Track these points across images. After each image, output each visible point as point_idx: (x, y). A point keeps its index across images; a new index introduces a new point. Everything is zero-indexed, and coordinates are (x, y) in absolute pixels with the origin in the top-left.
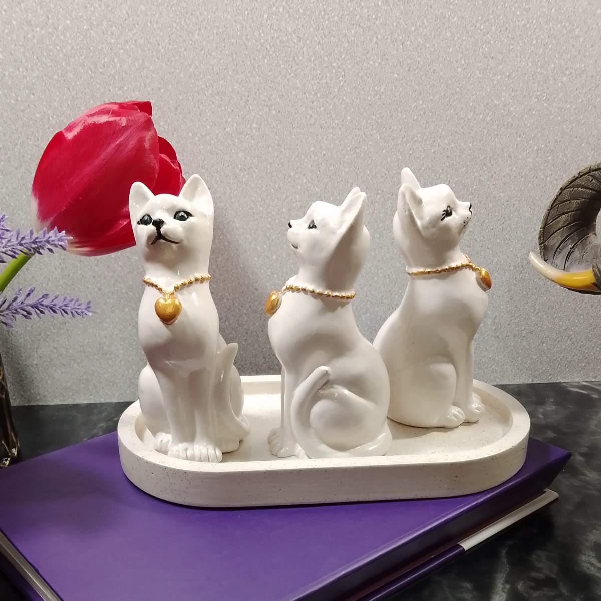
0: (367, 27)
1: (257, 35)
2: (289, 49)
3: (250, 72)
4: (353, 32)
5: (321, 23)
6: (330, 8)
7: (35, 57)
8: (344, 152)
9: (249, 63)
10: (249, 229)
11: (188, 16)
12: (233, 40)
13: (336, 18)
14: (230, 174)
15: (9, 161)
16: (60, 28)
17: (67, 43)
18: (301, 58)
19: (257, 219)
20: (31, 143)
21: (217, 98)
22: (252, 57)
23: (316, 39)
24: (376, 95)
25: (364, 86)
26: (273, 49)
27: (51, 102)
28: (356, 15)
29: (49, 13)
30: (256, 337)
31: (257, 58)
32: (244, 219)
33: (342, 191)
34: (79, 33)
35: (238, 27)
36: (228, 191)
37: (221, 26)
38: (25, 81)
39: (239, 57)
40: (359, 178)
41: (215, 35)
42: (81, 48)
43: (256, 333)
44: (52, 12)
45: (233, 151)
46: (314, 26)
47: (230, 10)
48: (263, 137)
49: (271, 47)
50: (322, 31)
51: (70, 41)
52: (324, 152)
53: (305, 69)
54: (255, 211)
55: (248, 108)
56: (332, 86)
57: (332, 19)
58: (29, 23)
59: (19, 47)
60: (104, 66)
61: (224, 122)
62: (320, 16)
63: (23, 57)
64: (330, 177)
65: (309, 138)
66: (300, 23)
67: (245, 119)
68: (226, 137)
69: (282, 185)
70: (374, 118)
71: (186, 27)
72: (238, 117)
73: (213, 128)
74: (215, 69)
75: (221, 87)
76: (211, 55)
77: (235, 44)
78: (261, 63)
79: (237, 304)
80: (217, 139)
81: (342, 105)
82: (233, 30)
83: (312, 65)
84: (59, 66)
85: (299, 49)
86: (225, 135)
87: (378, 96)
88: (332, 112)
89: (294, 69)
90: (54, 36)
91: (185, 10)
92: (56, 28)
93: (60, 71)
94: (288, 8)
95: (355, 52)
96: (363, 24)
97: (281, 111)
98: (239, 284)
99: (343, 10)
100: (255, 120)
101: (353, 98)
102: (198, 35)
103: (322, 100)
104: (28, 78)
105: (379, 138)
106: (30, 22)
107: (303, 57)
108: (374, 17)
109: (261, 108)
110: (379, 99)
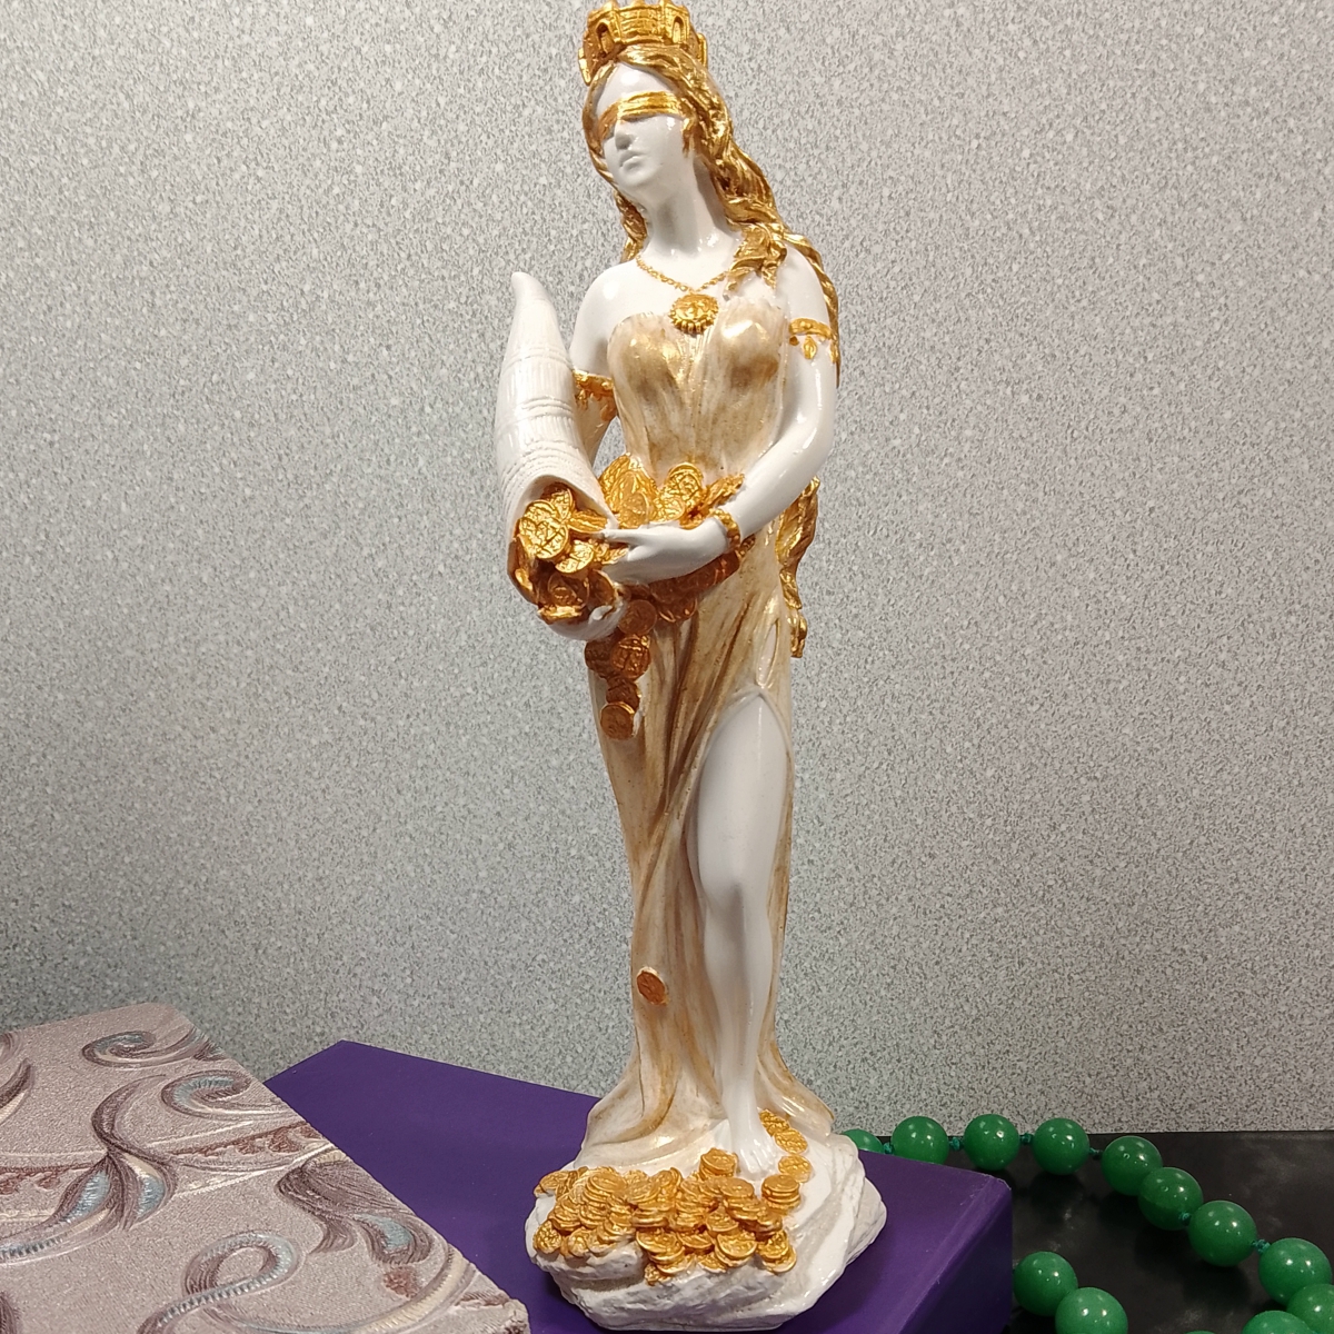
0: (1297, 182)
1: (998, 202)
2: (1083, 237)
3: (968, 295)
4: (1258, 196)
5: (1174, 172)
6: (1202, 135)
7: (403, 255)
8: (1206, 502)
9: (969, 271)
10: (929, 697)
11: (816, 152)
12: (932, 215)
13: (1215, 159)
14: (890, 557)
15: (307, 516)
16: (476, 182)
17: (491, 218)
18: (1111, 260)
19: (952, 673)
20: (370, 470)
21: (874, 362)
22: (977, 256)
23: (1157, 212)
24: (1309, 357)
25: (1278, 333)
26: (1038, 238)
27: (432, 367)
28: (1271, 153)
29: (452, 145)
30: (918, 980)
31: (991, 261)
32: (917, 673)
33: (1192, 602)
34: (526, 194)
35: (949, 182)
36: (881, 599)
37: (903, 178)
38: (371, 316)
39: (944, 258)
40: (1243, 570)
41: (885, 200)
42: (526, 234)
43: (921, 968)
44: (460, 142)
45: (904, 498)
46: (1154, 179)
47: (931, 137)
48: (989, 462)
49: (1033, 233)
50: (1174, 192)
51: (498, 216)
52: (1151, 504)
53: (1121, 289)
54: (947, 652)
55: (954, 387)
56: (1189, 331)
57: (1205, 162)
58: (396, 170)
59: (365, 230)
60: (581, 277)
61: (887, 424)
62: (1173, 155)
63: (372, 253)
64: (1162, 568)
65: (1115, 466)
66: (1115, 171)
67: (944, 417)
68: (887, 461)
69: (1028, 586)
70: (1298, 415)
71: (809, 180)
72: (925, 411)
73: (856, 437)
74: (875, 288)
75: (887, 334)
76: (868, 251)
77: (933, 226)
78: (1000, 274)
79: (875, 892)
80: (864, 465)
81: (1212, 383)
82: (935, 188)
83: (1141, 278)
84: (463, 278)
85: (1108, 238)
86: (887, 456)
87: (1312, 361)
88: (1183, 399)
89: (1090, 289)
90: (459, 202)
91: (811, 139)
92: (467, 183)
93: (464, 291)
94: (1088, 132)
95: (1259, 247)
96: (1288, 175)
97: (1045, 396)
98: (885, 840)
99: (1235, 139)
100: (973, 421)
101: (1245, 364)
102: (840, 199)
103: (1158, 369)
104: (379, 307)
105: (1306, 467)
106: (400, 168)
107: (1117, 259)
108: (1319, 156)
109: (991, 388)
110: (1315, 367)
